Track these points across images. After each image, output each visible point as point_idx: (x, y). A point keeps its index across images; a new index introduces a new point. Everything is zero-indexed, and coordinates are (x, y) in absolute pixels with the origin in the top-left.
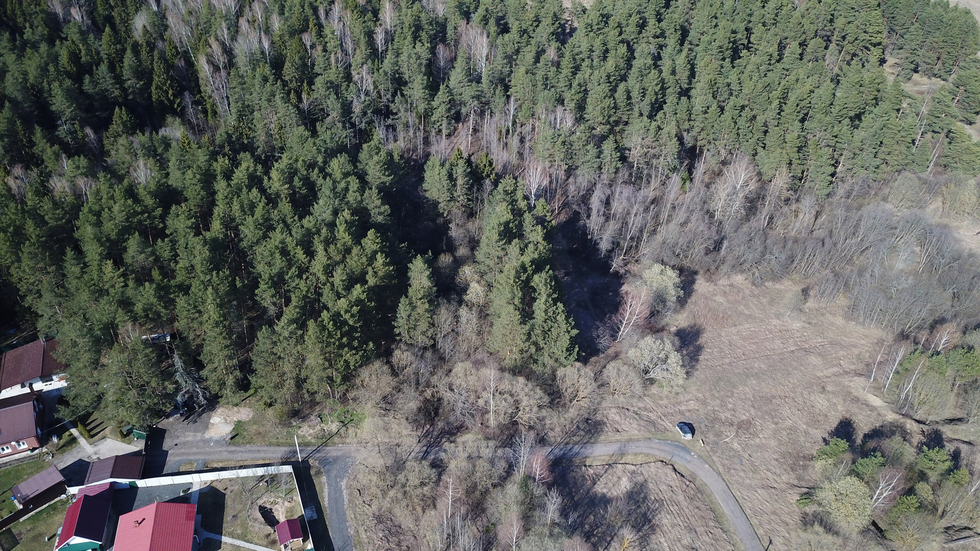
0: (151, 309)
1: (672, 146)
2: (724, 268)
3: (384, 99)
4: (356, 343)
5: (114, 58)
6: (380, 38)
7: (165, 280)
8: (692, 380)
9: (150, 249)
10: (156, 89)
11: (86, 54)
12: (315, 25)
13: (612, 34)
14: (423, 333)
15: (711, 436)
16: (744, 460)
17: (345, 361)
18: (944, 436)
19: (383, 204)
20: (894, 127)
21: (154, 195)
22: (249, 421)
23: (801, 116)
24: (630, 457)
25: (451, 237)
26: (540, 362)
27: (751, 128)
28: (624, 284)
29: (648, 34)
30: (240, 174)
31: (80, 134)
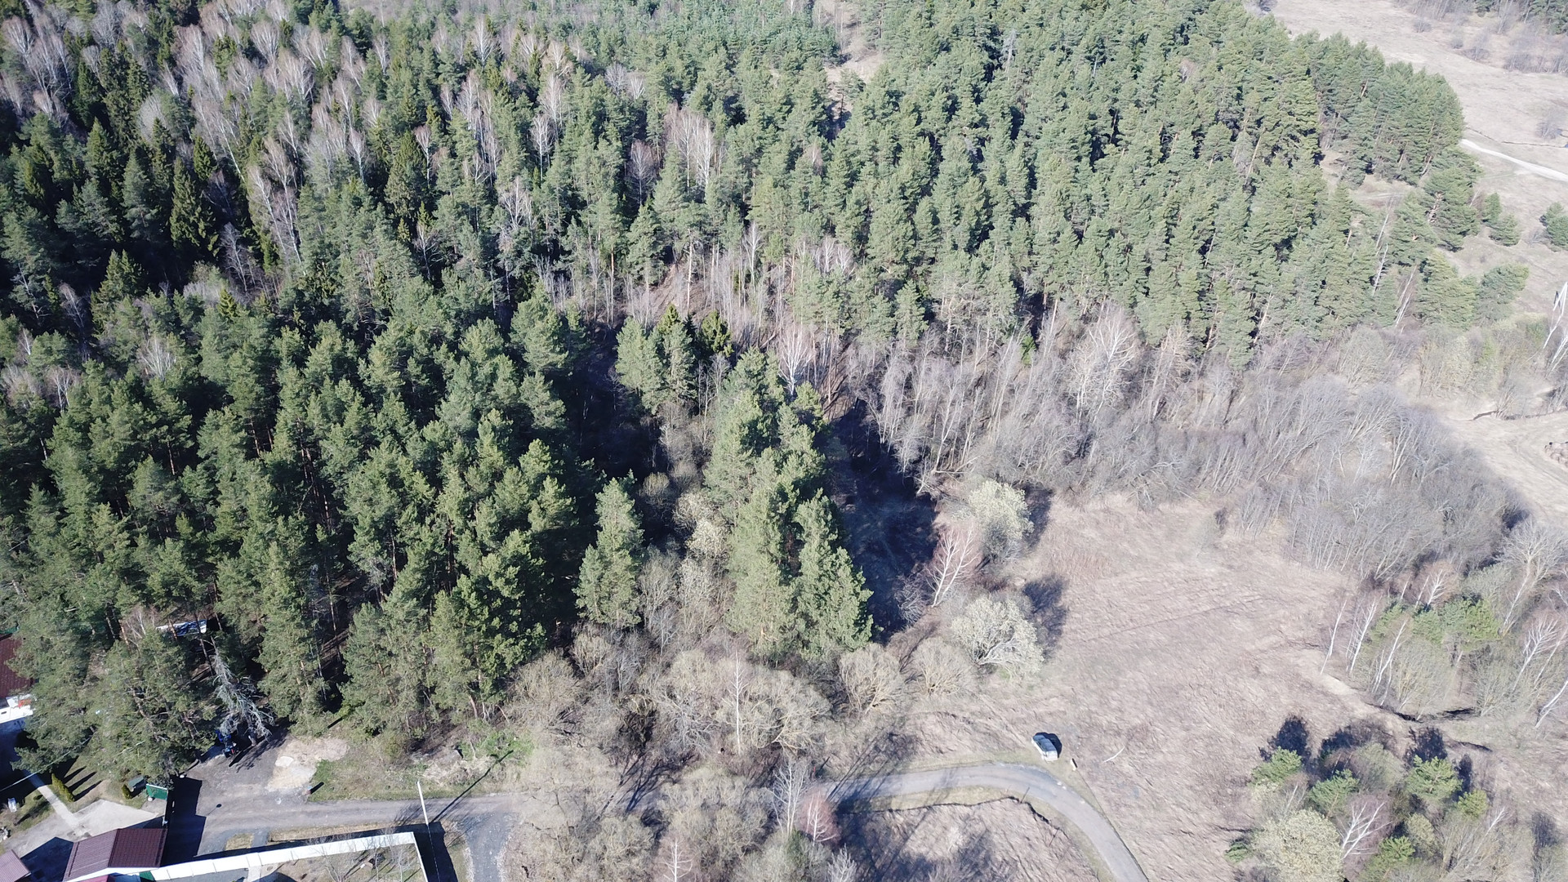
0: (175, 583)
1: (1007, 295)
2: (1095, 484)
3: (550, 230)
4: (514, 627)
5: (107, 172)
6: (540, 134)
7: (199, 534)
8: (1054, 664)
9: (172, 484)
10: (178, 220)
11: (62, 168)
12: (437, 114)
13: (906, 124)
14: (624, 605)
15: (1088, 755)
16: (1140, 790)
17: (498, 656)
18: (1444, 739)
19: (553, 398)
20: (1341, 259)
21: (179, 394)
22: (341, 760)
23: (1201, 243)
24: (961, 793)
25: (665, 447)
26: (813, 645)
27: (1125, 264)
28: (938, 513)
29: (961, 121)
30: (320, 358)
31: (52, 297)
